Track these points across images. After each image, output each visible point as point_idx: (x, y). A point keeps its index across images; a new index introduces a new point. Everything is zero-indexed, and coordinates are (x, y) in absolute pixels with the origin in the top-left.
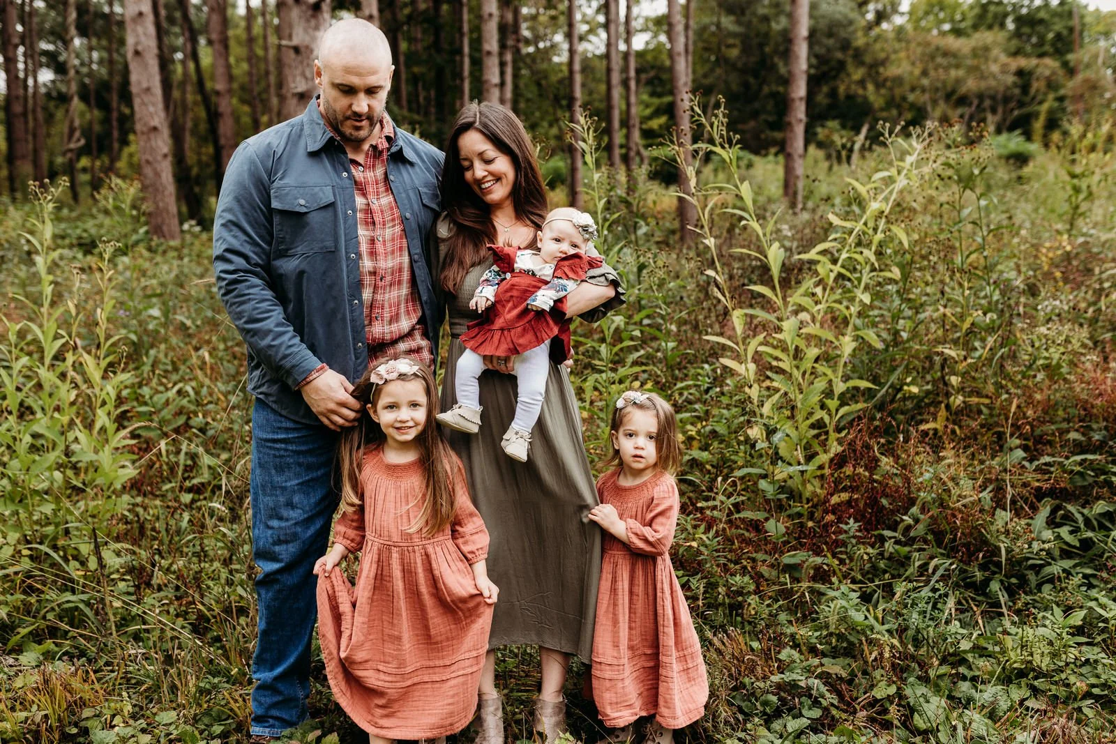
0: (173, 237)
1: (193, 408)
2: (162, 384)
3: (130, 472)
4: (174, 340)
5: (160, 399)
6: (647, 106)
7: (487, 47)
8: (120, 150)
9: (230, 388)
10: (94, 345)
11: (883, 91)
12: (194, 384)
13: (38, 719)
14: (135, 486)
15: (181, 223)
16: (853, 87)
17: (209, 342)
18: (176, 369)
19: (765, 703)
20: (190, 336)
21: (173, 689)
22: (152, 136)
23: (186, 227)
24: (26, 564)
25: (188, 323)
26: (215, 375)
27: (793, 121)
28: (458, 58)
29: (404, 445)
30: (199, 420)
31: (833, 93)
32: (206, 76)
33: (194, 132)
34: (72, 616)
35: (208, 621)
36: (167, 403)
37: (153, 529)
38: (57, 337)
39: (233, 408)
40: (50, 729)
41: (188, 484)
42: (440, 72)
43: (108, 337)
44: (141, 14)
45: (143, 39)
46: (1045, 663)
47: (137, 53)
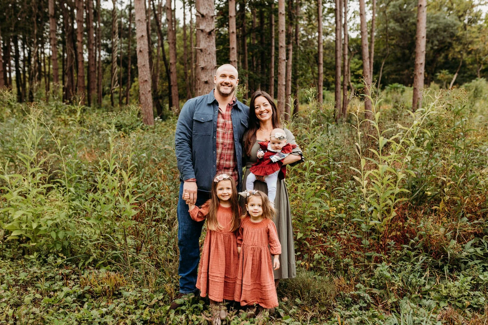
0: (151, 124)
1: (156, 191)
2: (146, 182)
3: (134, 212)
4: (151, 166)
5: (145, 187)
6: (357, 64)
7: (281, 44)
8: (131, 84)
9: (170, 184)
10: (126, 168)
11: (470, 56)
12: (157, 182)
13: (106, 287)
14: (136, 218)
15: (154, 118)
16: (455, 54)
17: (163, 166)
18: (151, 177)
19: (347, 301)
20: (156, 164)
21: (148, 283)
22: (145, 84)
23: (156, 119)
24: (101, 241)
25: (156, 159)
26: (165, 179)
27: (417, 74)
28: (270, 47)
29: (225, 202)
30: (159, 195)
31: (446, 57)
32: (166, 53)
33: (161, 77)
34: (117, 259)
35: (159, 264)
36: (148, 189)
37: (142, 234)
38: (114, 164)
39: (171, 192)
40: (110, 291)
41: (154, 218)
42: (262, 53)
43: (131, 165)
44: (142, 36)
45: (143, 46)
46: (455, 294)
47: (140, 51)
